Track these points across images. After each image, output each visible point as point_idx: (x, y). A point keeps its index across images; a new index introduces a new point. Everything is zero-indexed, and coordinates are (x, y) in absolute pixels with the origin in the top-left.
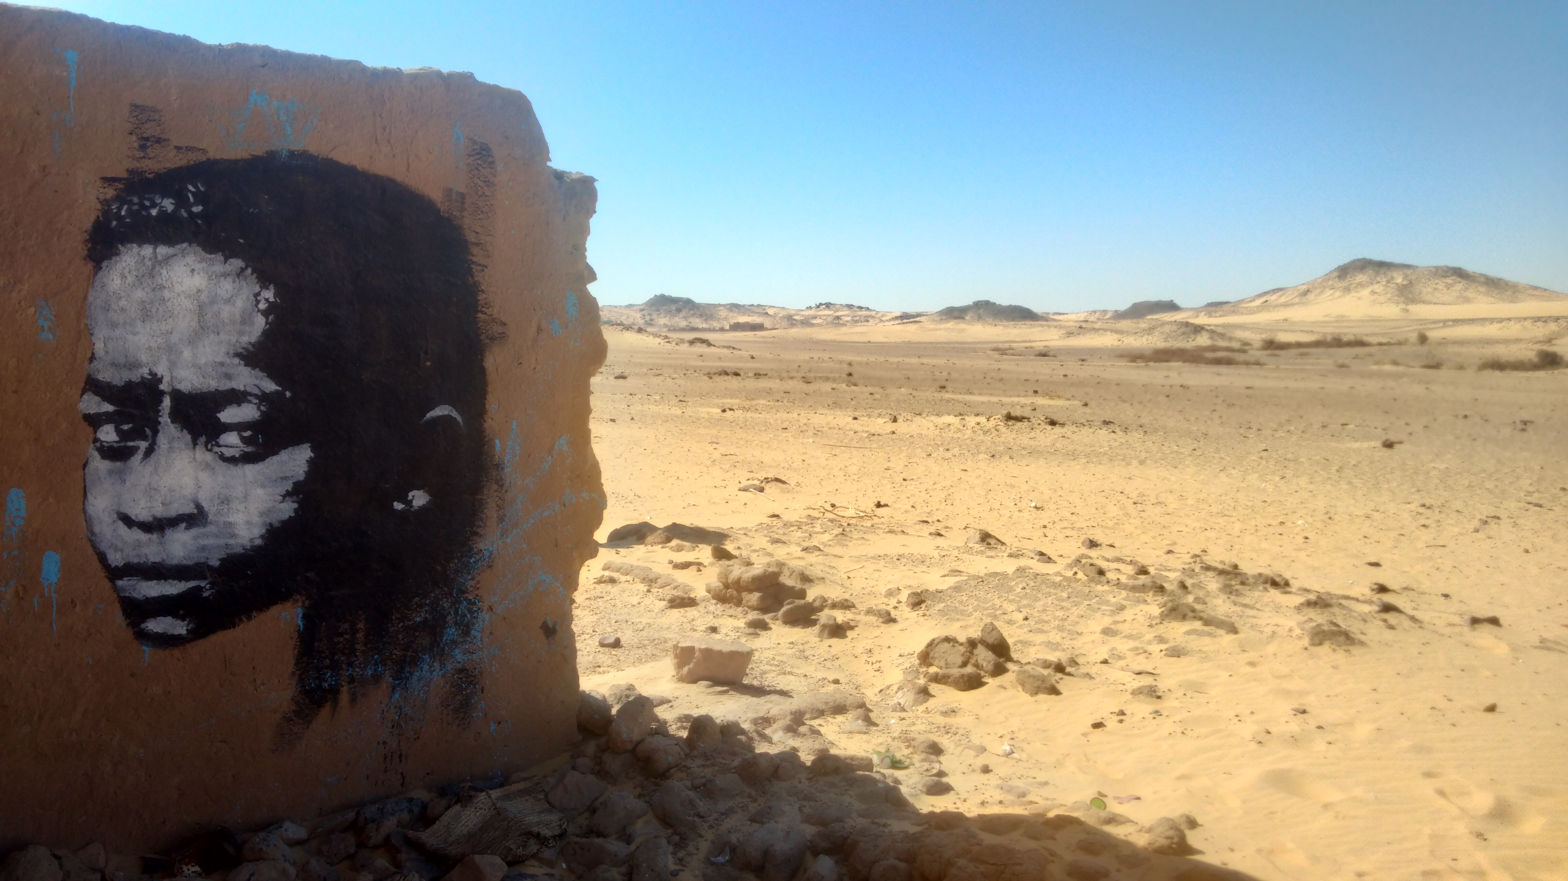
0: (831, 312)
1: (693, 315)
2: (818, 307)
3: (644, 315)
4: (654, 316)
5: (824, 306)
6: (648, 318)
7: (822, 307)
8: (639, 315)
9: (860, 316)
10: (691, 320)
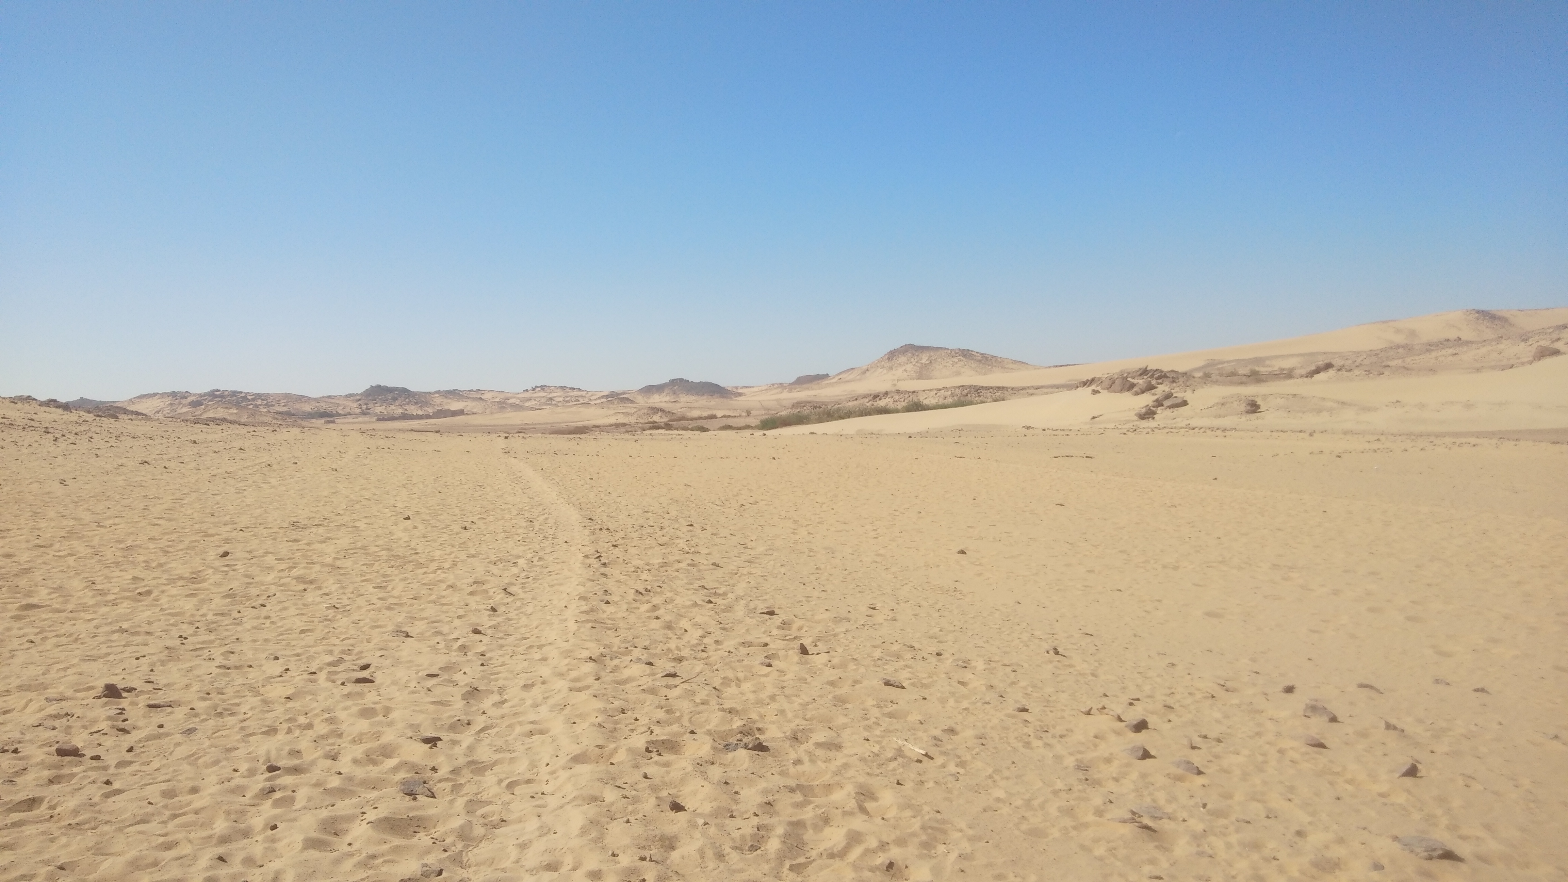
0: (545, 394)
1: (408, 403)
2: (534, 389)
3: (360, 405)
4: (371, 406)
5: (539, 389)
6: (364, 407)
7: (537, 389)
8: (356, 405)
9: (571, 396)
10: (407, 407)
